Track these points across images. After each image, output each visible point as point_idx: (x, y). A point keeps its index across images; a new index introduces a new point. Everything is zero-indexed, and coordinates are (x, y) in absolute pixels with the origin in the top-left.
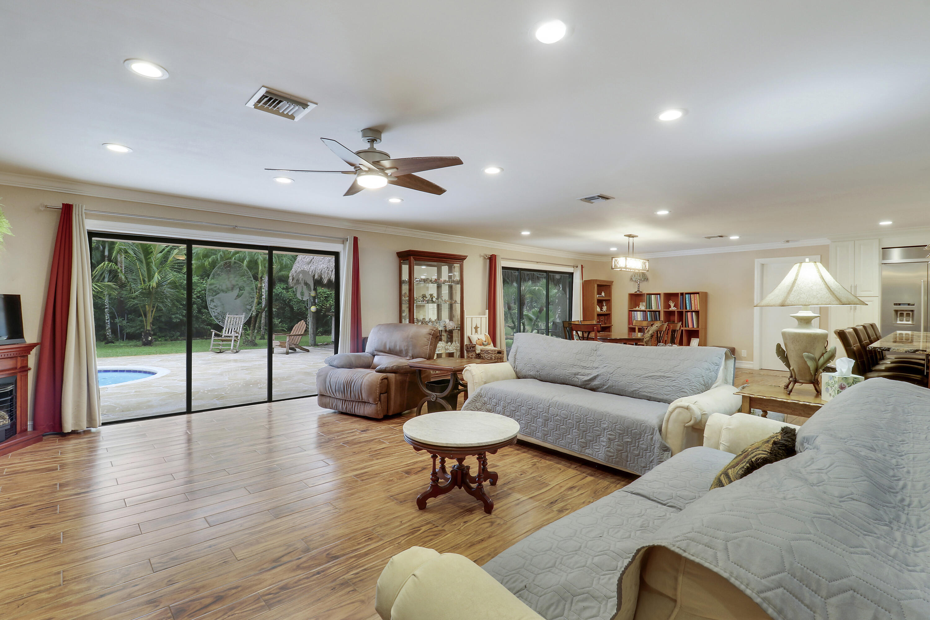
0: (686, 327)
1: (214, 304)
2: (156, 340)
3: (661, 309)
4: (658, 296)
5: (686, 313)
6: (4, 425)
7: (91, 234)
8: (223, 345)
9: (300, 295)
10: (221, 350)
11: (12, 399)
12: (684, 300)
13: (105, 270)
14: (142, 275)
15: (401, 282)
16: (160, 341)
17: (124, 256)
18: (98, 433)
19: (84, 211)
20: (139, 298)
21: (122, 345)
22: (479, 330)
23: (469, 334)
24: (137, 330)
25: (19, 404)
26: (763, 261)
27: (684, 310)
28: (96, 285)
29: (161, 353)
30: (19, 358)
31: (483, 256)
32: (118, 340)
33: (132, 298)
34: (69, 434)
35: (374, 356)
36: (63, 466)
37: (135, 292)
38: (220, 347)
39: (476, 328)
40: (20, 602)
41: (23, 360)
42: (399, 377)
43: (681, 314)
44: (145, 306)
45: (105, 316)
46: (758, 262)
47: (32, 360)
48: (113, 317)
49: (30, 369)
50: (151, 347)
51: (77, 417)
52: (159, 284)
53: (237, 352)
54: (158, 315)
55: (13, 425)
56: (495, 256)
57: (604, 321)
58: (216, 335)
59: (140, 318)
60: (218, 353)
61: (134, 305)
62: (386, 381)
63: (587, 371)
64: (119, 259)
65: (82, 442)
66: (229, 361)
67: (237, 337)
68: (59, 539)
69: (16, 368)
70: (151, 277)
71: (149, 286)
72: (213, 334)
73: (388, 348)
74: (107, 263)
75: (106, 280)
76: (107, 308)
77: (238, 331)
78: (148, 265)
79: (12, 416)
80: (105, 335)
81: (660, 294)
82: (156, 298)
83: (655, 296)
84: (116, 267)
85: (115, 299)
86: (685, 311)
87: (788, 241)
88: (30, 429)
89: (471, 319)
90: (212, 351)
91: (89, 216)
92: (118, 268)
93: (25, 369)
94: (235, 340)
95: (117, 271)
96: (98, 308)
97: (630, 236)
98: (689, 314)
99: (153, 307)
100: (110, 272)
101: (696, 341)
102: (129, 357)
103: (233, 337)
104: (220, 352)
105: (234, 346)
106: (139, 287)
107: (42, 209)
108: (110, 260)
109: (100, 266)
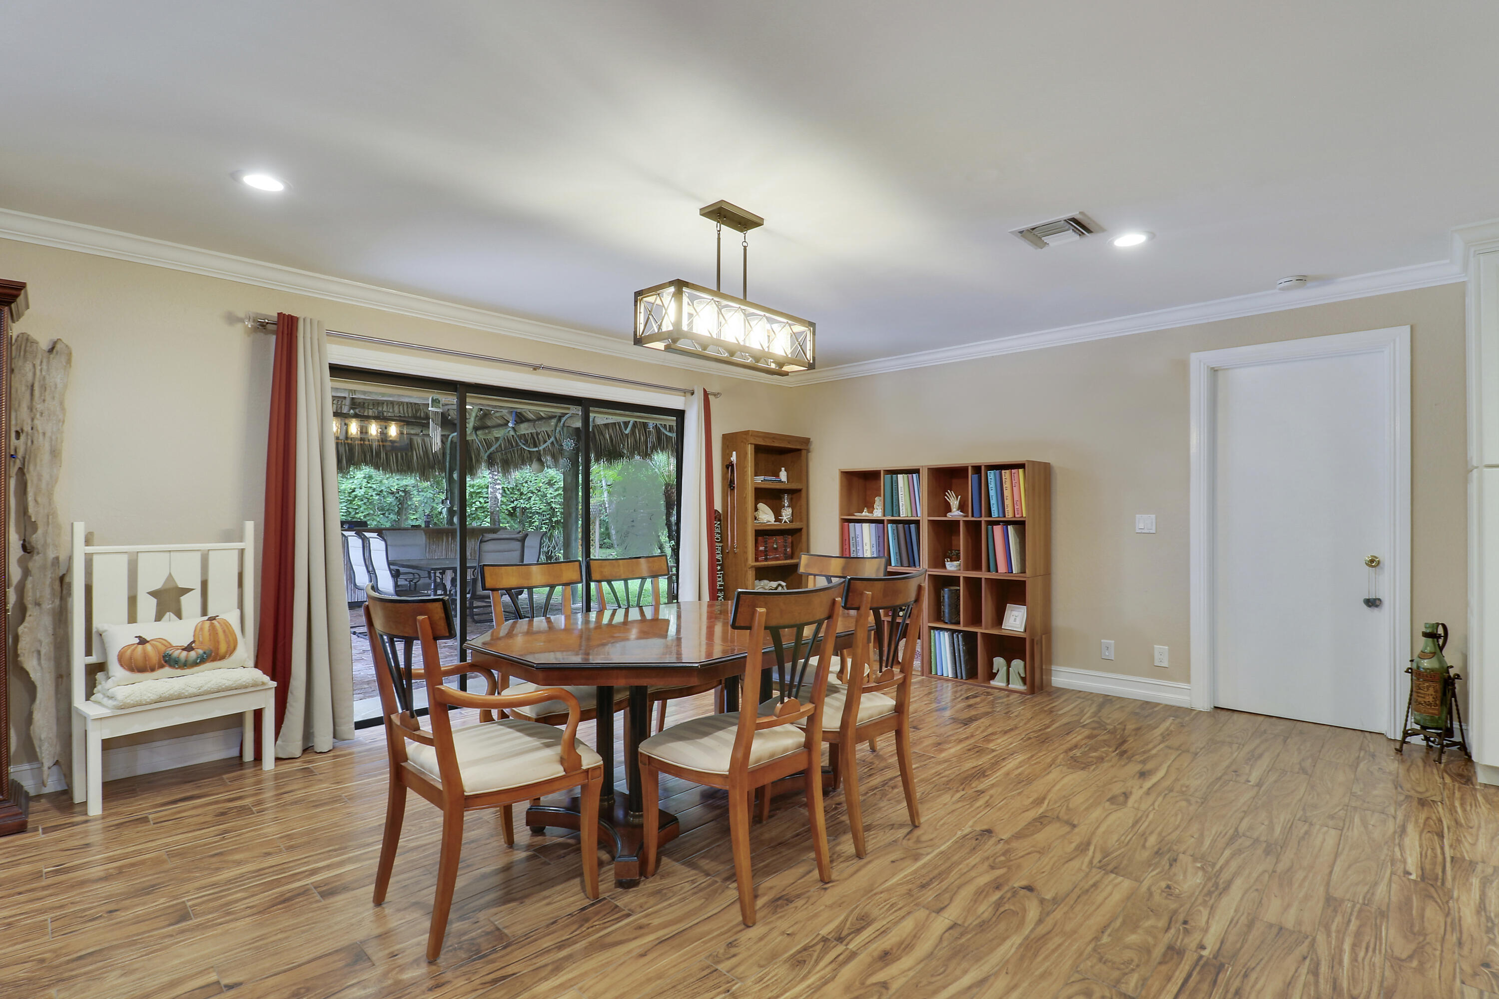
0: (989, 570)
3: (923, 515)
4: (914, 475)
5: (990, 527)
12: (983, 487)
26: (1216, 357)
27: (984, 519)
43: (974, 528)
46: (1199, 362)
56: (295, 320)
57: (781, 549)
81: (917, 471)
83: (905, 476)
86: (986, 521)
89: (125, 558)
98: (998, 530)
101: (1020, 614)
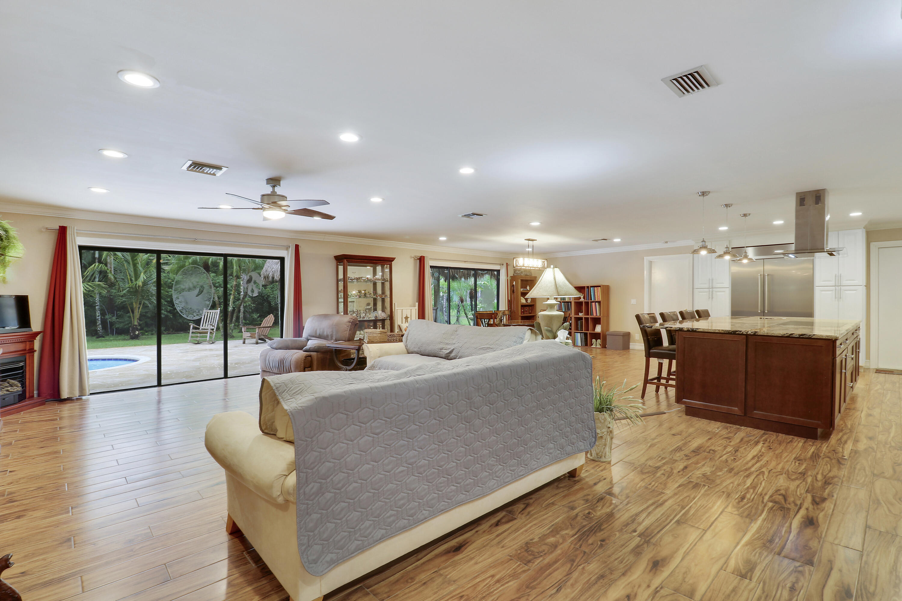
0: (591, 316)
1: (179, 300)
2: (143, 334)
3: (573, 300)
6: (17, 391)
7: (81, 248)
8: (201, 337)
9: (250, 292)
10: (198, 341)
11: (23, 372)
12: (589, 292)
13: (96, 270)
14: (130, 275)
15: (338, 281)
16: (147, 335)
17: (113, 258)
18: (87, 400)
19: (75, 231)
20: (127, 296)
21: (111, 339)
22: (409, 319)
23: (400, 323)
24: (126, 325)
25: (27, 376)
26: (651, 258)
28: (87, 284)
29: (145, 345)
30: (28, 342)
31: (414, 258)
32: (108, 335)
33: (120, 296)
34: (65, 400)
35: (308, 340)
36: (61, 418)
37: (123, 291)
38: (198, 339)
39: (406, 318)
40: (38, 477)
41: (31, 344)
42: (320, 355)
43: (587, 303)
44: (132, 304)
45: (95, 313)
46: (646, 259)
47: (37, 344)
48: (103, 314)
49: (35, 351)
50: (137, 340)
51: (71, 387)
52: (145, 283)
53: (213, 343)
54: (144, 311)
55: (24, 392)
56: (424, 257)
57: (528, 311)
58: (194, 328)
59: (129, 314)
60: (196, 344)
61: (122, 302)
62: (310, 358)
63: (449, 347)
64: (108, 261)
65: (75, 405)
66: (206, 350)
67: (213, 329)
68: (60, 452)
69: (25, 350)
70: (137, 277)
71: (136, 285)
72: (192, 327)
73: (318, 334)
74: (97, 264)
75: (97, 280)
76: (97, 305)
77: (214, 324)
78: (135, 265)
79: (23, 385)
80: (96, 331)
82: (143, 296)
84: (106, 268)
85: (105, 297)
86: (590, 302)
87: (666, 242)
88: (35, 396)
89: (401, 310)
90: (190, 342)
91: (79, 234)
92: (108, 269)
93: (32, 351)
94: (211, 333)
95: (107, 272)
96: (89, 305)
97: (529, 240)
98: (593, 304)
99: (140, 304)
100: (101, 272)
101: (600, 327)
102: (116, 348)
103: (209, 329)
104: (198, 343)
105: (210, 337)
106: (127, 286)
107: (44, 230)
108: (100, 262)
109: (91, 267)
